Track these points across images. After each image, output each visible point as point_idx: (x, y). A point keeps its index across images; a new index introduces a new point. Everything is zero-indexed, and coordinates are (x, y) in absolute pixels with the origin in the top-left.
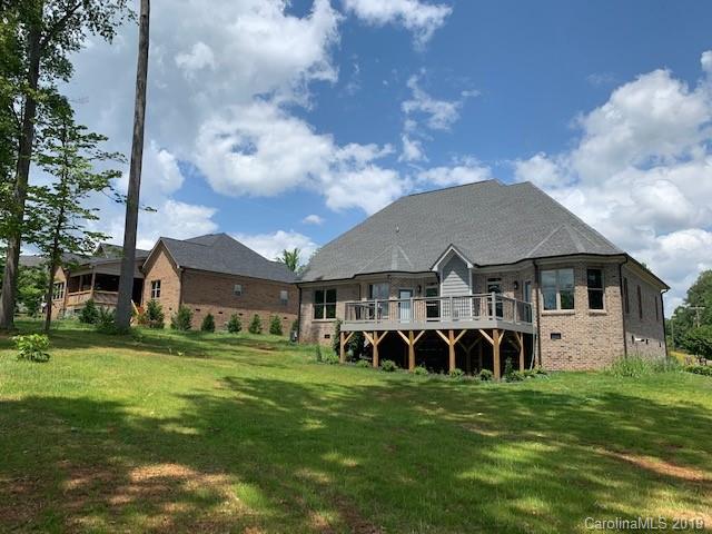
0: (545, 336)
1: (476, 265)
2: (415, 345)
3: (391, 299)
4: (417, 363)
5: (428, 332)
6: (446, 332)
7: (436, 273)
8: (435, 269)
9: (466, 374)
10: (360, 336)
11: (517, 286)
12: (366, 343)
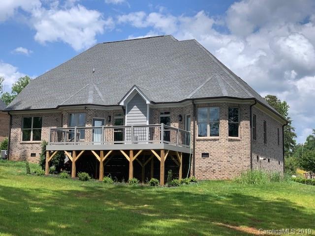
0: (198, 156)
1: (152, 102)
2: (104, 162)
3: (87, 126)
4: (105, 175)
5: (114, 151)
6: (127, 152)
7: (123, 107)
8: (122, 104)
9: (141, 182)
10: (61, 154)
11: (181, 119)
12: (66, 160)
